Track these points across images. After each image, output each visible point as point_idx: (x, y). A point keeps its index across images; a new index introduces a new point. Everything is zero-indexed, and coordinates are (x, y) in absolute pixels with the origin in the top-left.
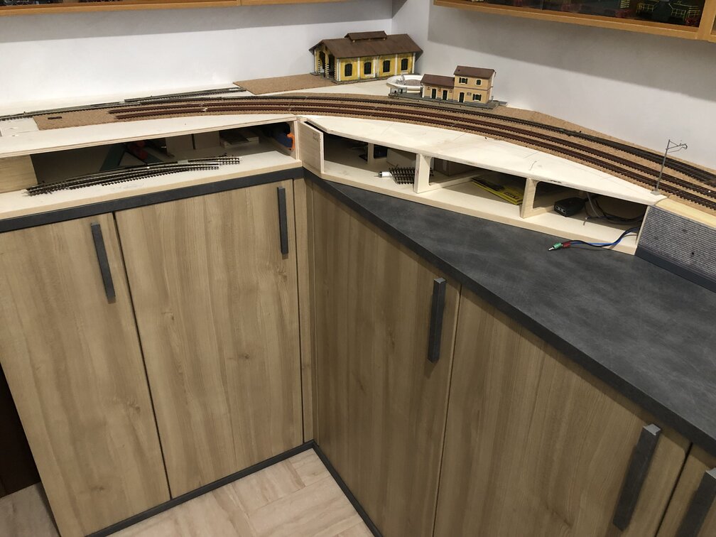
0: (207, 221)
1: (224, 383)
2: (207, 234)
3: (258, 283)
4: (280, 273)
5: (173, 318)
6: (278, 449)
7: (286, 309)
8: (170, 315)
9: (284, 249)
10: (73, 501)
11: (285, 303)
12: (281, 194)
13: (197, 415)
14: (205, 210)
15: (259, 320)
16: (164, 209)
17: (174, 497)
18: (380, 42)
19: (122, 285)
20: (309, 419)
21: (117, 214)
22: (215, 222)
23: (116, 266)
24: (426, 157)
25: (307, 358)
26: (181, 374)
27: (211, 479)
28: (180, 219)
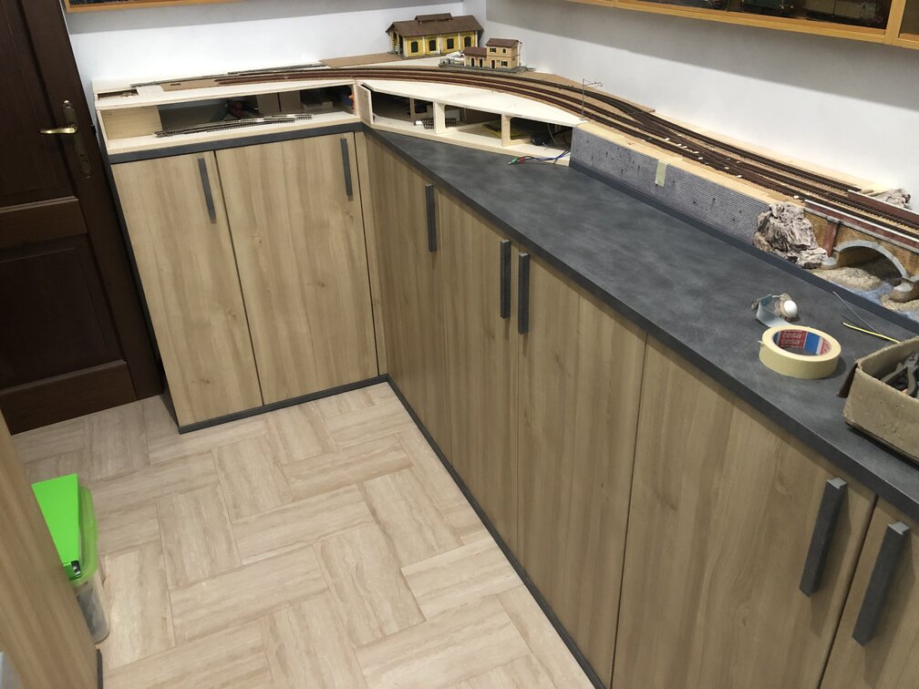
0: (285, 163)
1: (305, 305)
2: (285, 173)
3: (329, 220)
5: (260, 242)
6: (355, 377)
7: (355, 247)
8: (258, 238)
9: (349, 192)
10: (186, 388)
11: (354, 240)
12: (344, 143)
13: (283, 332)
14: (283, 155)
15: (331, 253)
17: (266, 403)
18: (446, 23)
19: (222, 210)
20: (383, 354)
21: (217, 152)
22: (292, 163)
23: (216, 193)
24: (440, 104)
25: (377, 295)
26: (269, 292)
27: (297, 394)
28: (263, 159)
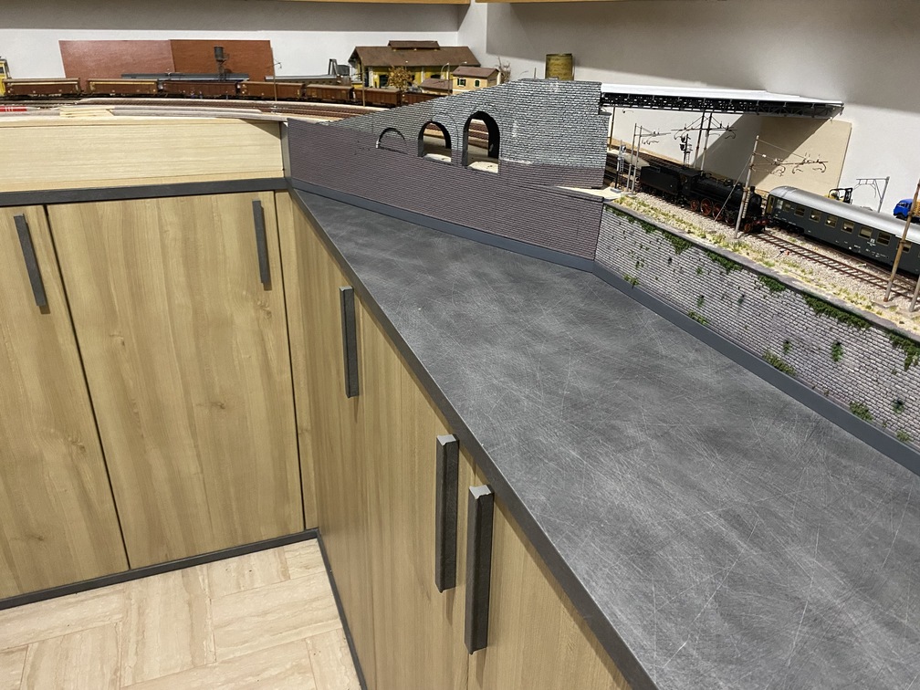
0: (162, 232)
1: (194, 435)
2: (163, 246)
3: (232, 315)
4: (262, 307)
5: (123, 344)
6: (272, 533)
7: (272, 355)
8: (119, 339)
11: (270, 345)
12: (258, 210)
13: (160, 472)
14: (160, 217)
15: (236, 362)
16: (108, 208)
17: (133, 567)
18: (429, 53)
19: (58, 294)
20: (312, 502)
21: (49, 207)
22: (173, 232)
23: (49, 270)
25: (305, 422)
26: (137, 413)
27: (181, 553)
28: (128, 222)
